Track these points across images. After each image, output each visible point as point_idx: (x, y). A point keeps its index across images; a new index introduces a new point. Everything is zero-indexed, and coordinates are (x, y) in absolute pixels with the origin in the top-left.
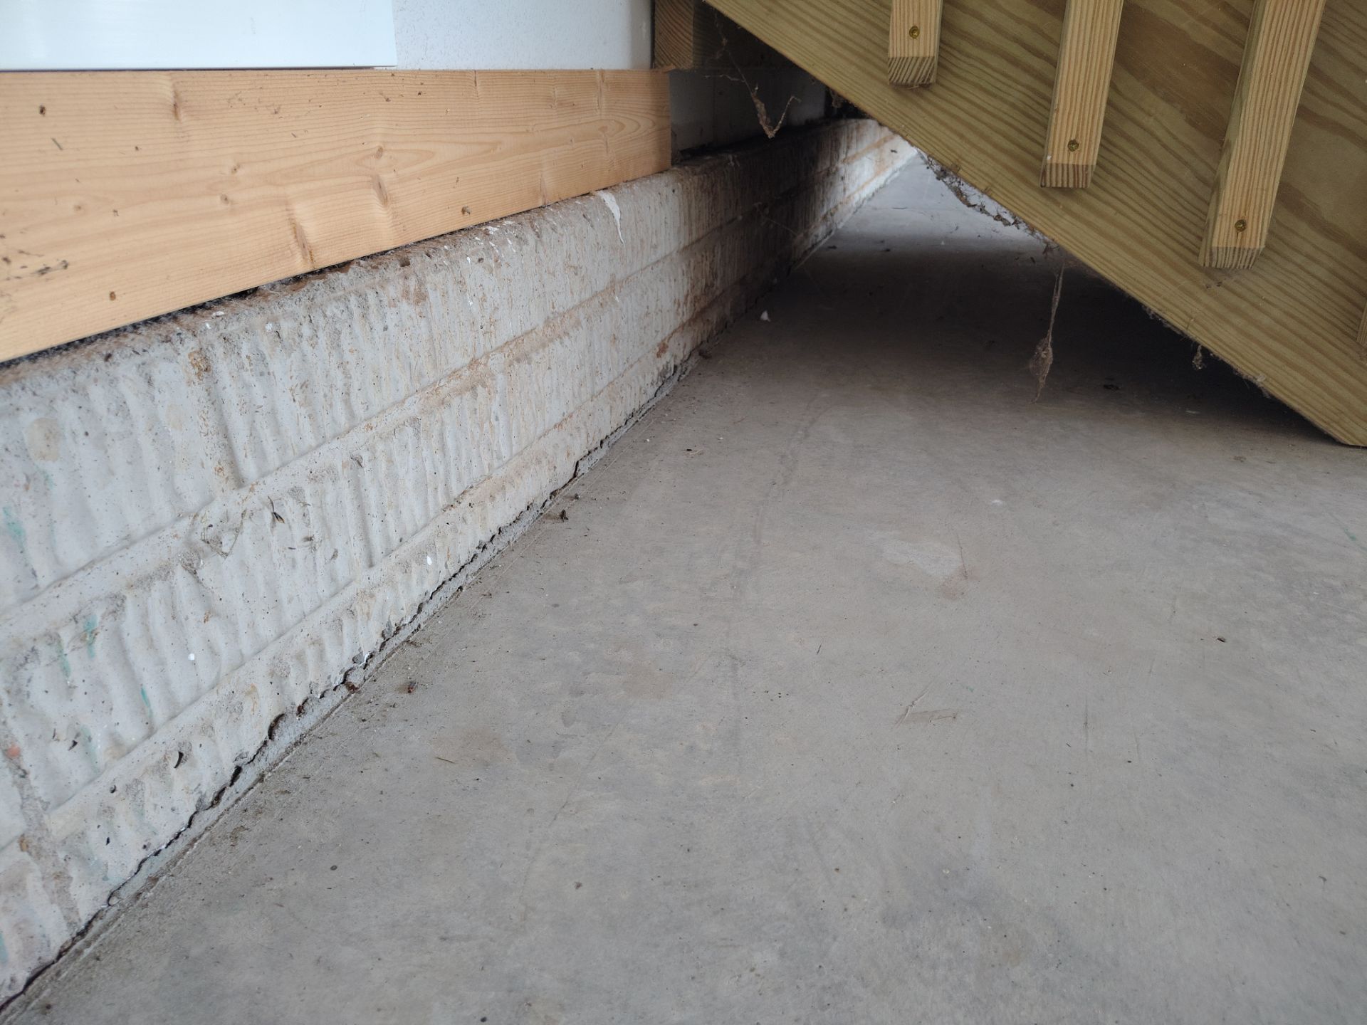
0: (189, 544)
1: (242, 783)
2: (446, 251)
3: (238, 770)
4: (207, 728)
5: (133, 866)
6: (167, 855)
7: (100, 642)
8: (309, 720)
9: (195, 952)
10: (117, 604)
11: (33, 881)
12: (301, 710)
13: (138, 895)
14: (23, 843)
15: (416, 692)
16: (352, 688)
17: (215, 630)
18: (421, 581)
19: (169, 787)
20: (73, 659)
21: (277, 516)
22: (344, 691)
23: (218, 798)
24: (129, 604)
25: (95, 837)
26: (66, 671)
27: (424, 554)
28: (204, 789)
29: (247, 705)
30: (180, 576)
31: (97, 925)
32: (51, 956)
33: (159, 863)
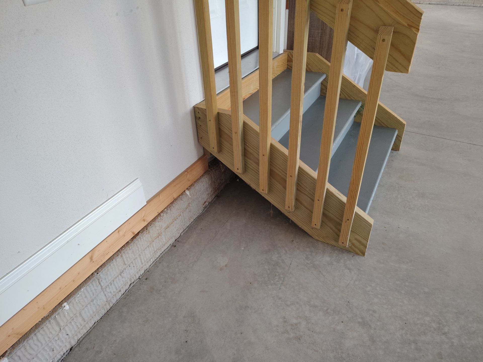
0: (120, 272)
1: (126, 292)
2: (153, 223)
3: (126, 291)
4: (123, 288)
5: (115, 301)
6: (119, 300)
7: (112, 285)
8: (134, 284)
9: (121, 311)
10: (113, 281)
11: (107, 304)
12: (133, 283)
13: (116, 304)
14: (106, 301)
15: (147, 280)
16: (140, 279)
17: (123, 279)
18: (150, 263)
19: (119, 294)
20: (110, 286)
21: (130, 266)
22: (139, 279)
23: (124, 294)
24: (115, 280)
25: (112, 300)
26: (109, 288)
27: (151, 259)
28: (122, 293)
29: (127, 284)
30: (120, 276)
31: (112, 307)
32: (108, 310)
33: (118, 301)
